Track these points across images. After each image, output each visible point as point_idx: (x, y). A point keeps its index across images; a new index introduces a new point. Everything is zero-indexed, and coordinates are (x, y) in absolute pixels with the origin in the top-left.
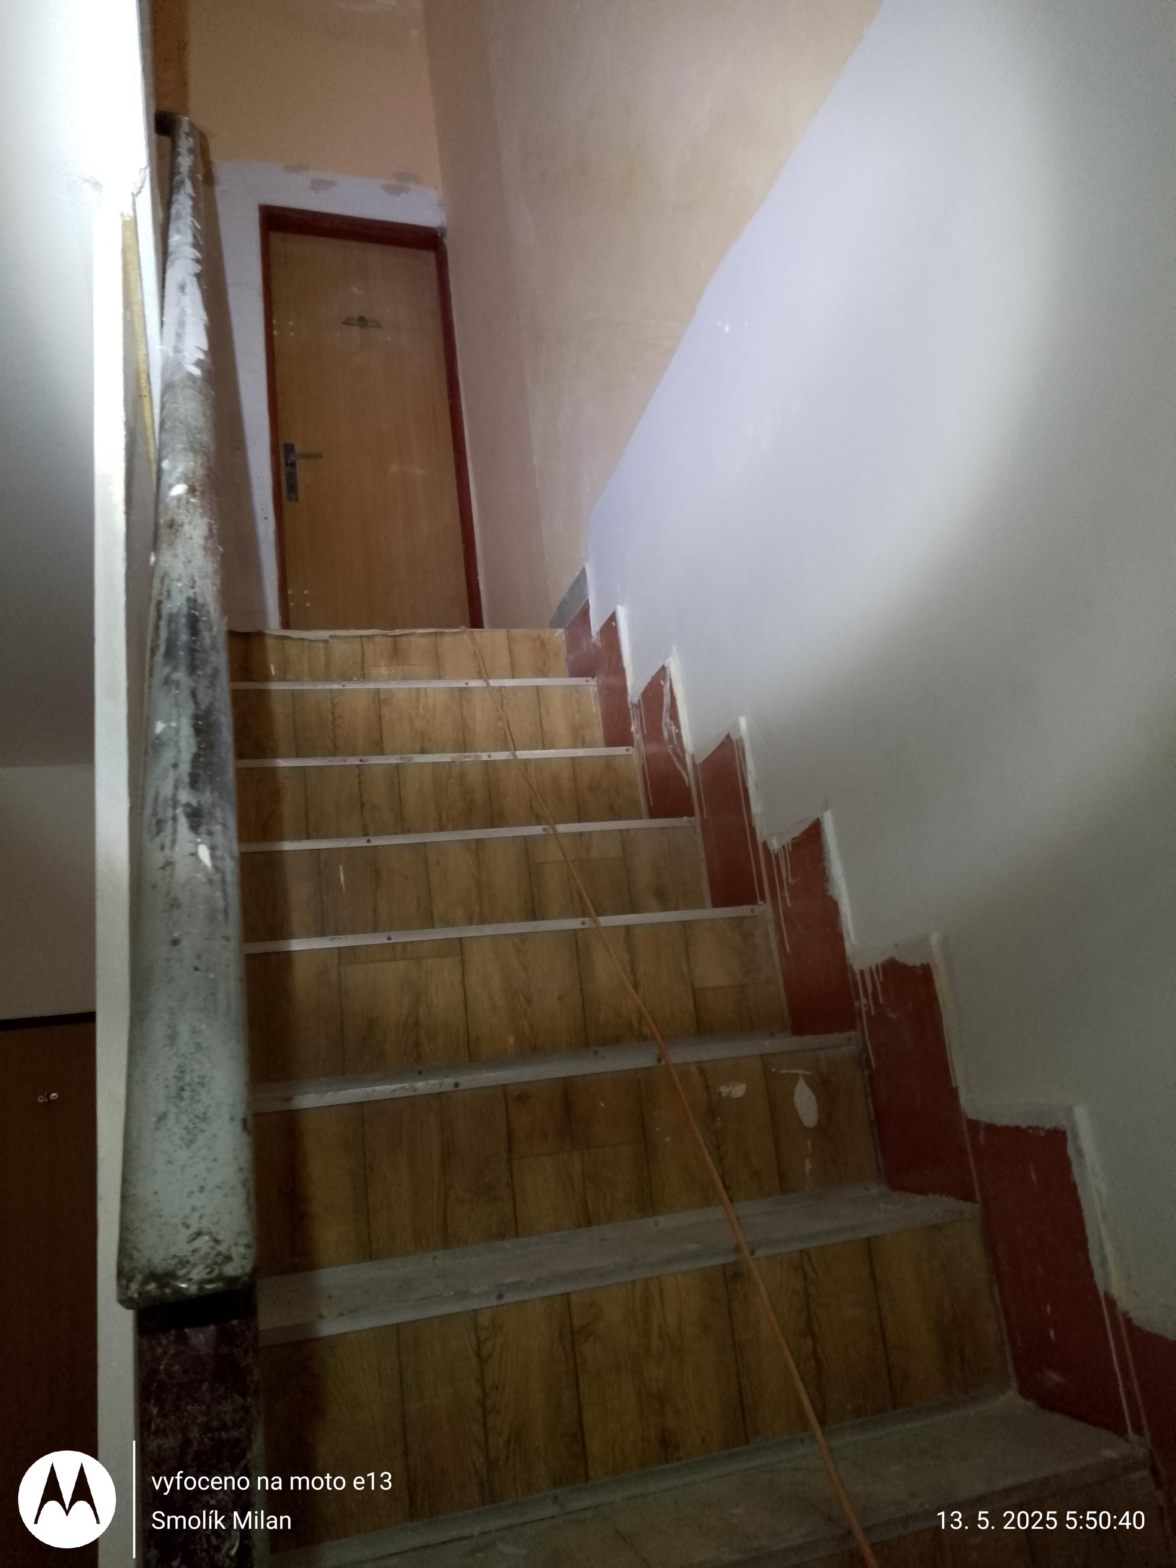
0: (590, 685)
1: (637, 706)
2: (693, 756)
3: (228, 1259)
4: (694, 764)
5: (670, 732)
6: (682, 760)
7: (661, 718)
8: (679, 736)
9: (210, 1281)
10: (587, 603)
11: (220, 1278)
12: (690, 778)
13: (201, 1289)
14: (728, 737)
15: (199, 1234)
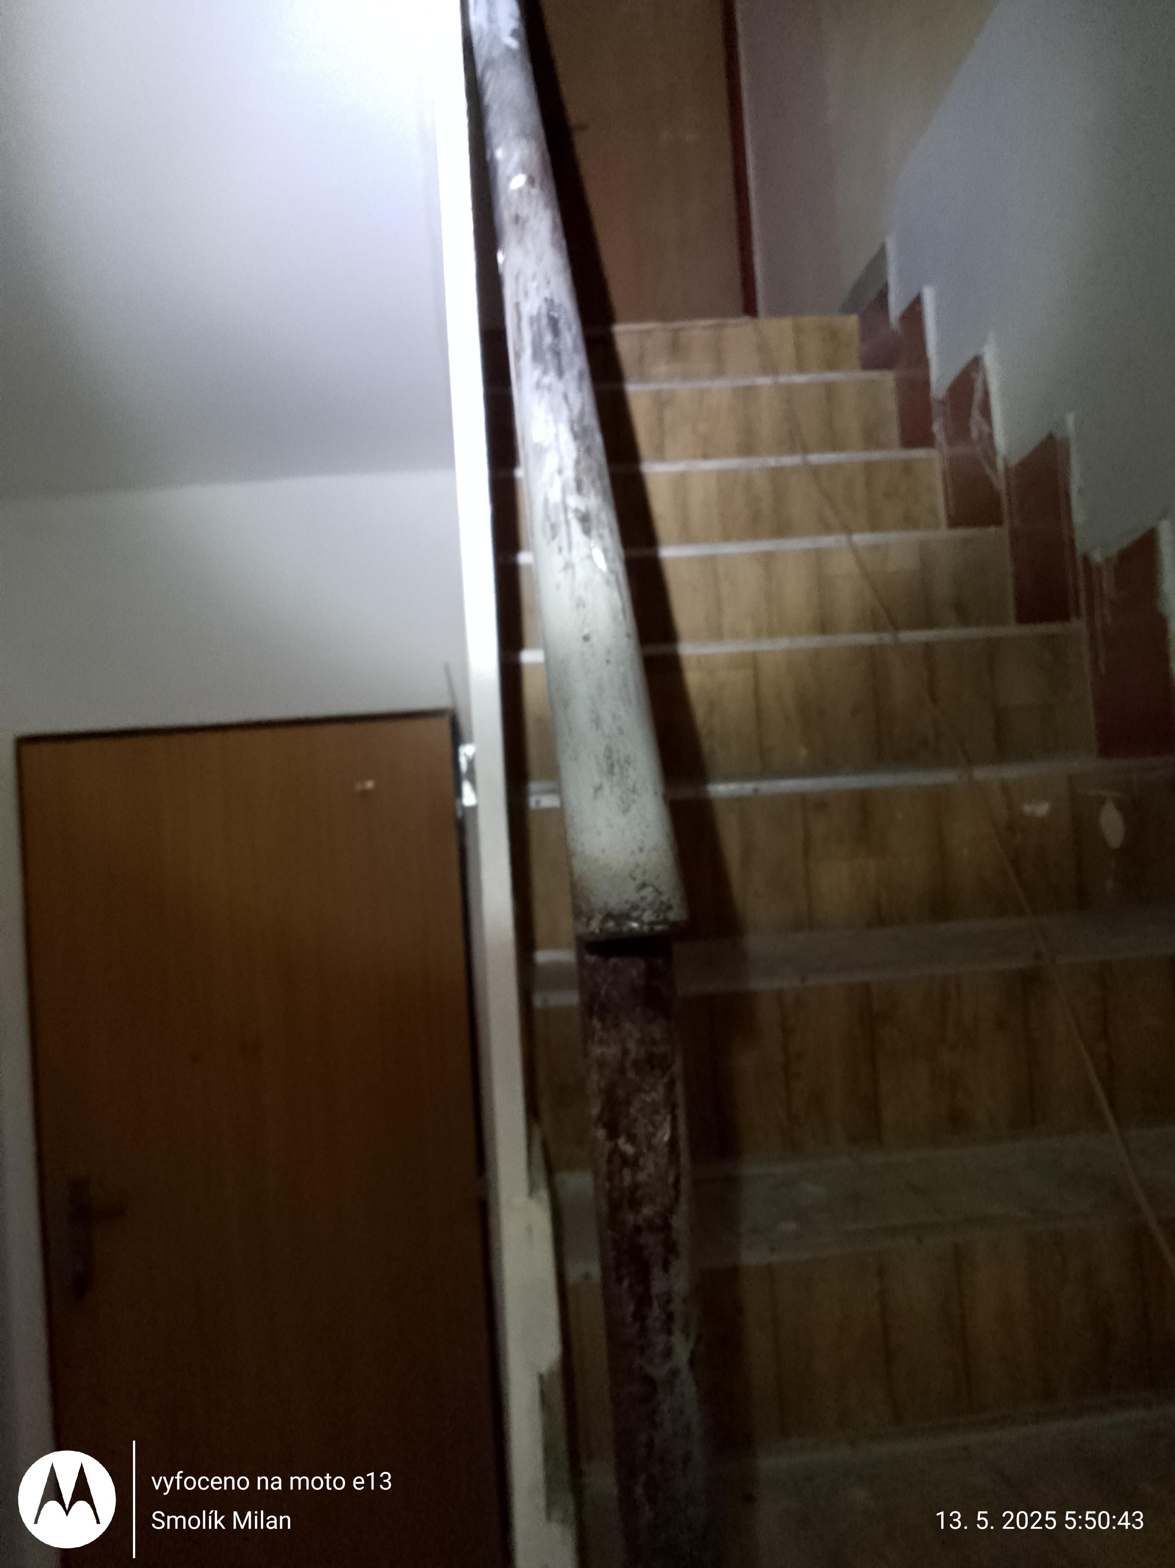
0: (888, 379)
1: (942, 403)
2: (1005, 459)
3: (670, 908)
4: (1007, 469)
5: (981, 432)
6: (993, 464)
7: (969, 415)
8: (991, 436)
9: (658, 923)
10: (886, 286)
11: (665, 921)
12: (1000, 484)
13: (652, 929)
14: (1051, 437)
15: (644, 885)
